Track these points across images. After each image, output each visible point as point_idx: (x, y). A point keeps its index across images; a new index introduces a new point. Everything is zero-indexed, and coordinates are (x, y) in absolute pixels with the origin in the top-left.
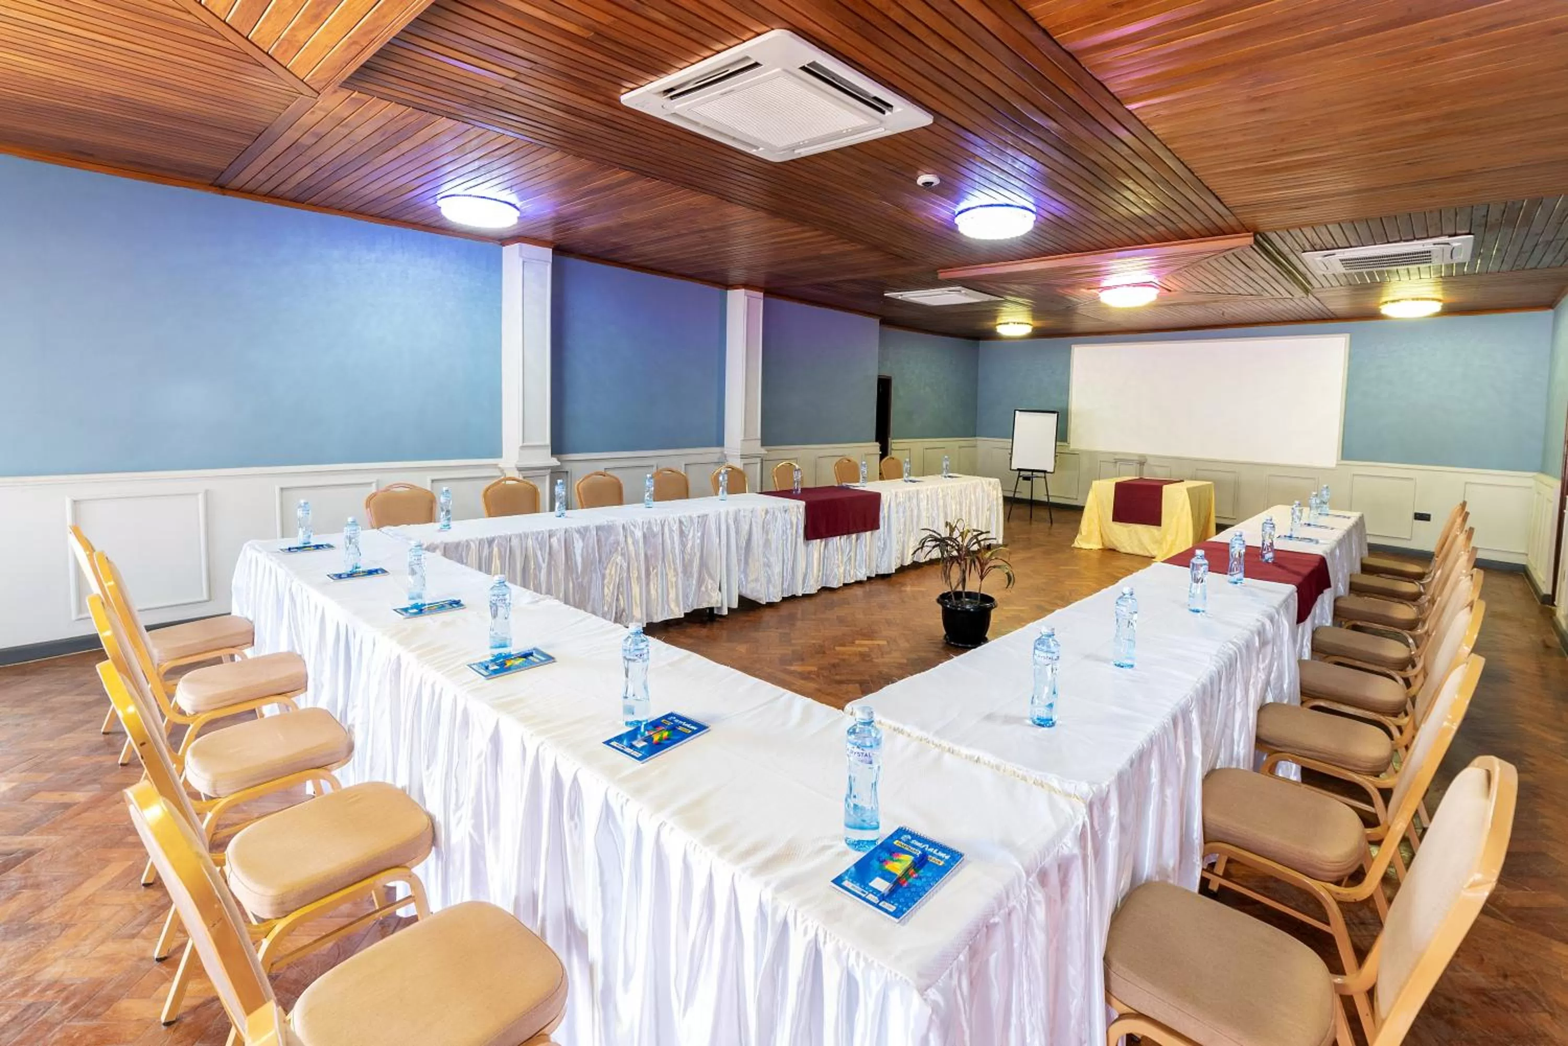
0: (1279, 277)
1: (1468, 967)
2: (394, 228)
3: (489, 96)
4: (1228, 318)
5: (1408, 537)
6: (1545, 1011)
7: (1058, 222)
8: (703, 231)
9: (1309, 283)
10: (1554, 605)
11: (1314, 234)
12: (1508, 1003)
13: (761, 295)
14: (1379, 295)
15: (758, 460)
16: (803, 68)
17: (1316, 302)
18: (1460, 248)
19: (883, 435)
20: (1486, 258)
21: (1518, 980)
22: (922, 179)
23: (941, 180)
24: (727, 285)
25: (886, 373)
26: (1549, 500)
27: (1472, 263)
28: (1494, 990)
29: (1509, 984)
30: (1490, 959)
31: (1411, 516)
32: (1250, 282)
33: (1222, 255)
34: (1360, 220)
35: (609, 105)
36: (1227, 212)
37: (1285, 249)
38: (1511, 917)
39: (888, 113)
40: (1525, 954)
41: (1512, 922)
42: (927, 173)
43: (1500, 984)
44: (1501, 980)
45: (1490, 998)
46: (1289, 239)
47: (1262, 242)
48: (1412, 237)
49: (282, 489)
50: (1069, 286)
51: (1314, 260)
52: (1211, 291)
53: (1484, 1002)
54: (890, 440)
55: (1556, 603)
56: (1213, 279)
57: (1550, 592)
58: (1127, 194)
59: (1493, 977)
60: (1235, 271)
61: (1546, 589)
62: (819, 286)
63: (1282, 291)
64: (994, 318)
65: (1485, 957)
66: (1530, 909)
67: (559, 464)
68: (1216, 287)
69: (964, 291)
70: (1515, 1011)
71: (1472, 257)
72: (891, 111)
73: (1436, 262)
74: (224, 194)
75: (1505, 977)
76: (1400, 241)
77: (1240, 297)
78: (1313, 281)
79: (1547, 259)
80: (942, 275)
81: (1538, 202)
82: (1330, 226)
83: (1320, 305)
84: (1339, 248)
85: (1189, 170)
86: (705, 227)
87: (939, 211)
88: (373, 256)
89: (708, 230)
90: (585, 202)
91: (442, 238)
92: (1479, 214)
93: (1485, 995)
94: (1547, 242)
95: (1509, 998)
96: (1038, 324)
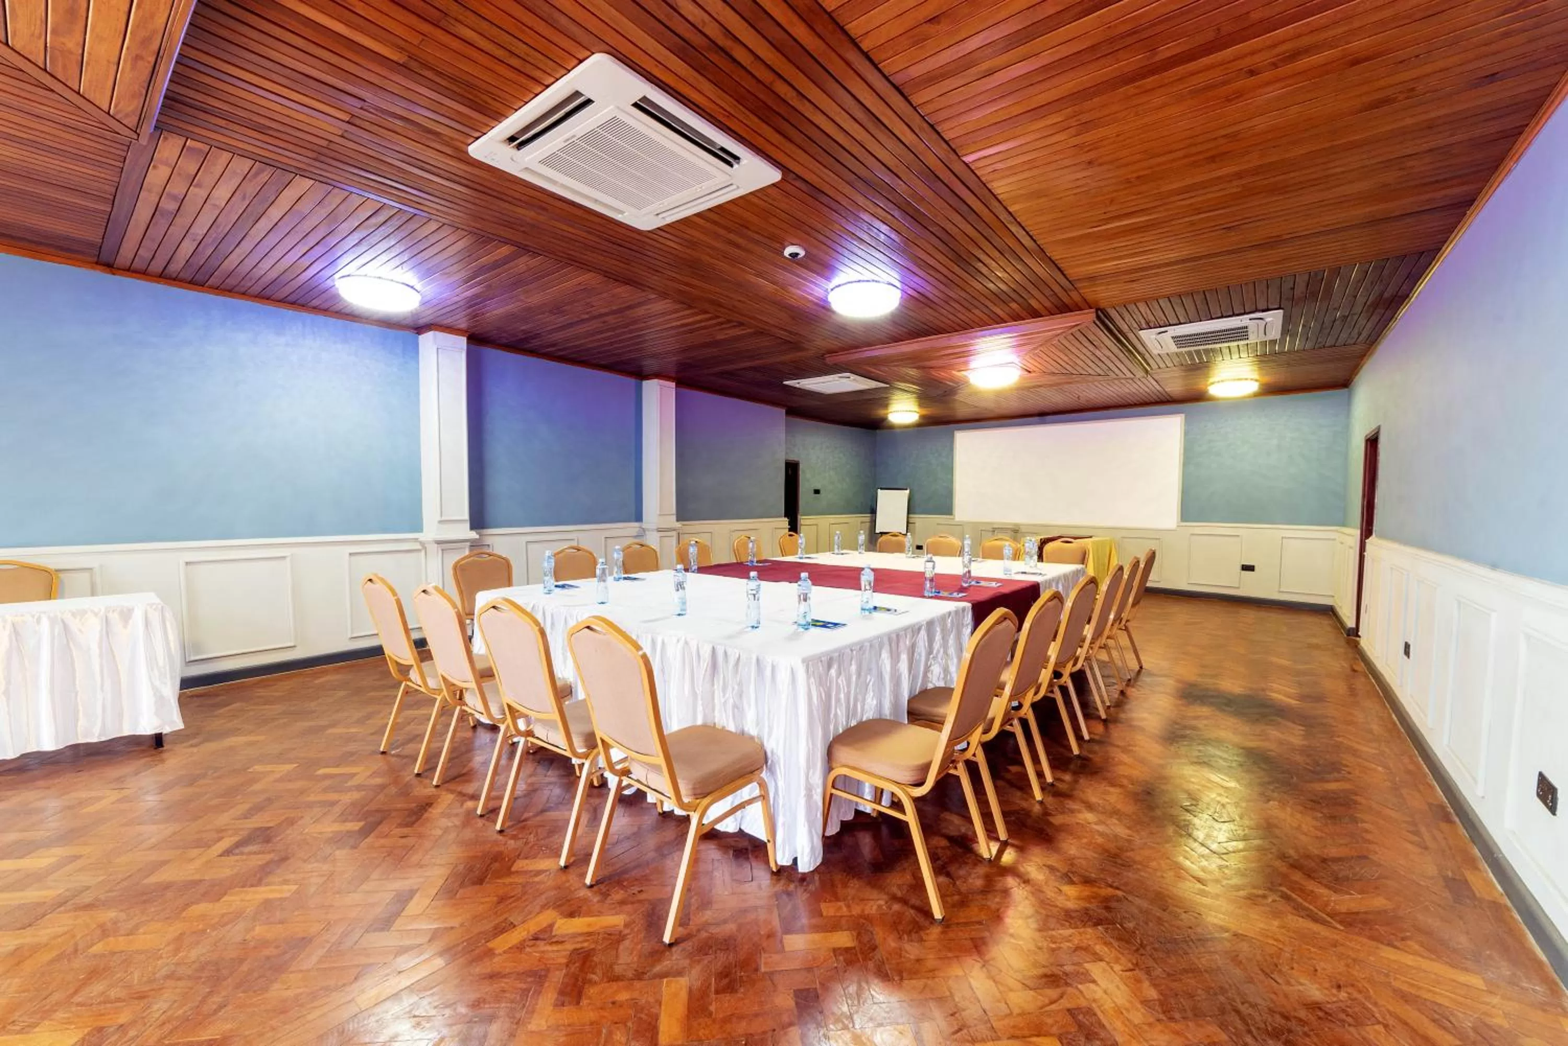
0: (1121, 355)
1: (1302, 981)
2: (305, 315)
3: (332, 146)
4: (1083, 402)
5: (1237, 585)
6: (1379, 1023)
7: (922, 299)
8: (601, 315)
9: (1148, 364)
10: (1359, 637)
11: (1149, 312)
12: (1343, 1016)
13: (673, 385)
14: (1207, 376)
15: (674, 533)
16: (636, 105)
17: (1154, 383)
18: (1272, 322)
19: (792, 512)
20: (1294, 336)
21: (1350, 990)
22: (789, 251)
23: (805, 250)
24: (641, 375)
25: (793, 457)
26: (1351, 547)
27: (1283, 340)
28: (1328, 1003)
29: (1343, 995)
30: (1324, 969)
31: (1239, 567)
32: (1097, 361)
33: (1070, 332)
34: (1187, 294)
35: (460, 160)
36: (1070, 287)
37: (1125, 328)
38: (1341, 922)
39: (736, 166)
40: (1354, 960)
41: (1342, 928)
42: (793, 244)
43: (1334, 995)
44: (1334, 991)
45: (1326, 1013)
46: (1127, 316)
47: (1103, 318)
48: (1231, 313)
49: (187, 563)
50: (942, 368)
51: (1149, 336)
52: (1065, 371)
53: (1320, 1018)
54: (799, 517)
55: (1360, 633)
56: (1066, 359)
57: (1354, 626)
58: (979, 265)
59: (1327, 989)
60: (1085, 350)
61: (1351, 624)
62: (722, 374)
63: (1125, 370)
64: (886, 406)
65: (1318, 968)
66: (1357, 913)
67: (477, 537)
68: (1068, 367)
69: (853, 377)
70: (1350, 1025)
71: (1282, 334)
72: (738, 163)
73: (1253, 339)
74: (114, 274)
75: (1339, 987)
76: (1222, 317)
77: (1090, 378)
78: (1151, 361)
79: (1344, 336)
80: (830, 360)
81: (1336, 271)
82: (1161, 301)
83: (1159, 389)
84: (1170, 325)
85: (1031, 237)
86: (603, 311)
87: (812, 290)
88: (282, 340)
89: (606, 314)
90: (479, 283)
91: (356, 325)
92: (1287, 286)
93: (1320, 1009)
94: (1344, 316)
95: (1344, 1011)
96: (925, 412)
